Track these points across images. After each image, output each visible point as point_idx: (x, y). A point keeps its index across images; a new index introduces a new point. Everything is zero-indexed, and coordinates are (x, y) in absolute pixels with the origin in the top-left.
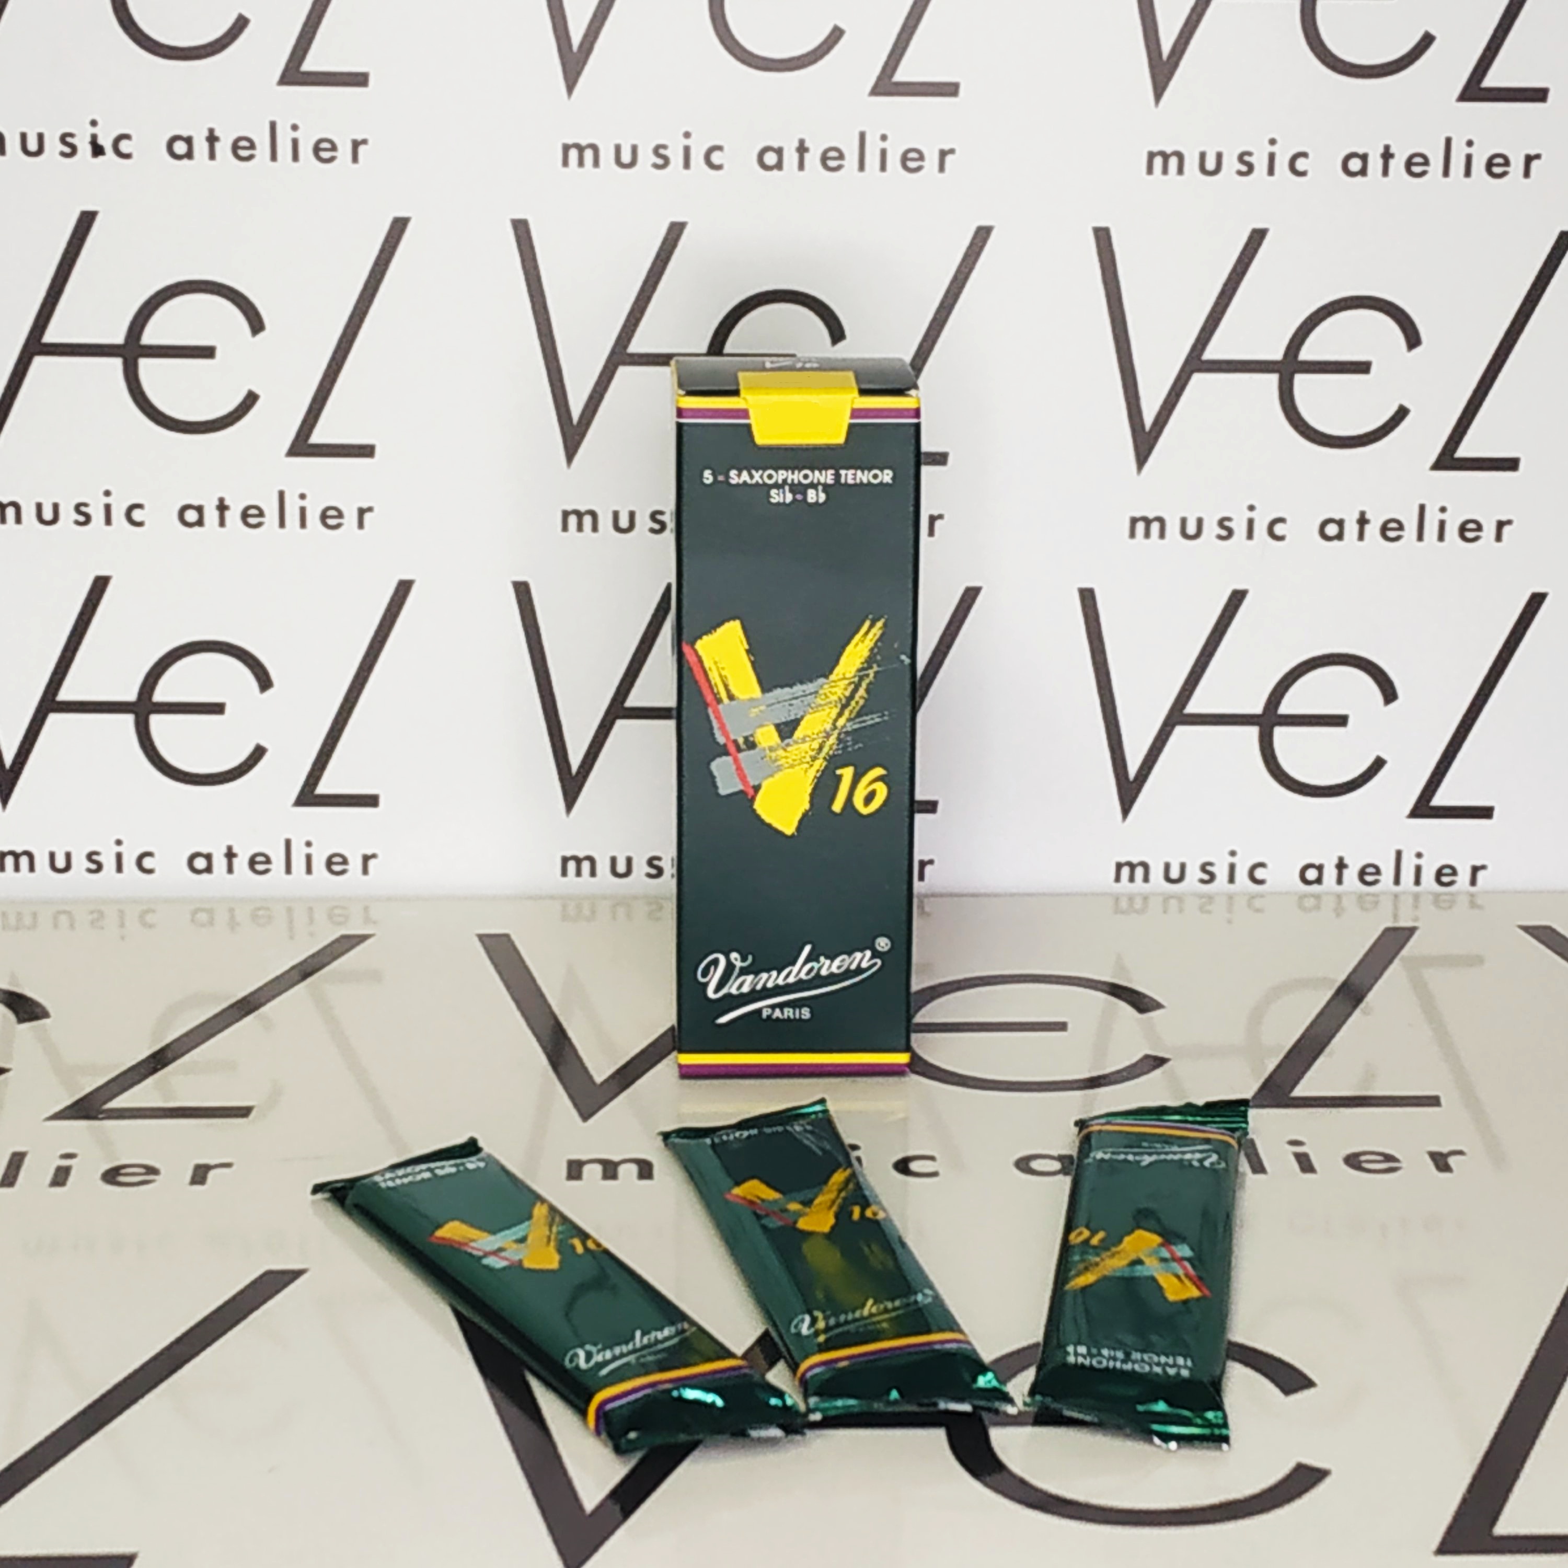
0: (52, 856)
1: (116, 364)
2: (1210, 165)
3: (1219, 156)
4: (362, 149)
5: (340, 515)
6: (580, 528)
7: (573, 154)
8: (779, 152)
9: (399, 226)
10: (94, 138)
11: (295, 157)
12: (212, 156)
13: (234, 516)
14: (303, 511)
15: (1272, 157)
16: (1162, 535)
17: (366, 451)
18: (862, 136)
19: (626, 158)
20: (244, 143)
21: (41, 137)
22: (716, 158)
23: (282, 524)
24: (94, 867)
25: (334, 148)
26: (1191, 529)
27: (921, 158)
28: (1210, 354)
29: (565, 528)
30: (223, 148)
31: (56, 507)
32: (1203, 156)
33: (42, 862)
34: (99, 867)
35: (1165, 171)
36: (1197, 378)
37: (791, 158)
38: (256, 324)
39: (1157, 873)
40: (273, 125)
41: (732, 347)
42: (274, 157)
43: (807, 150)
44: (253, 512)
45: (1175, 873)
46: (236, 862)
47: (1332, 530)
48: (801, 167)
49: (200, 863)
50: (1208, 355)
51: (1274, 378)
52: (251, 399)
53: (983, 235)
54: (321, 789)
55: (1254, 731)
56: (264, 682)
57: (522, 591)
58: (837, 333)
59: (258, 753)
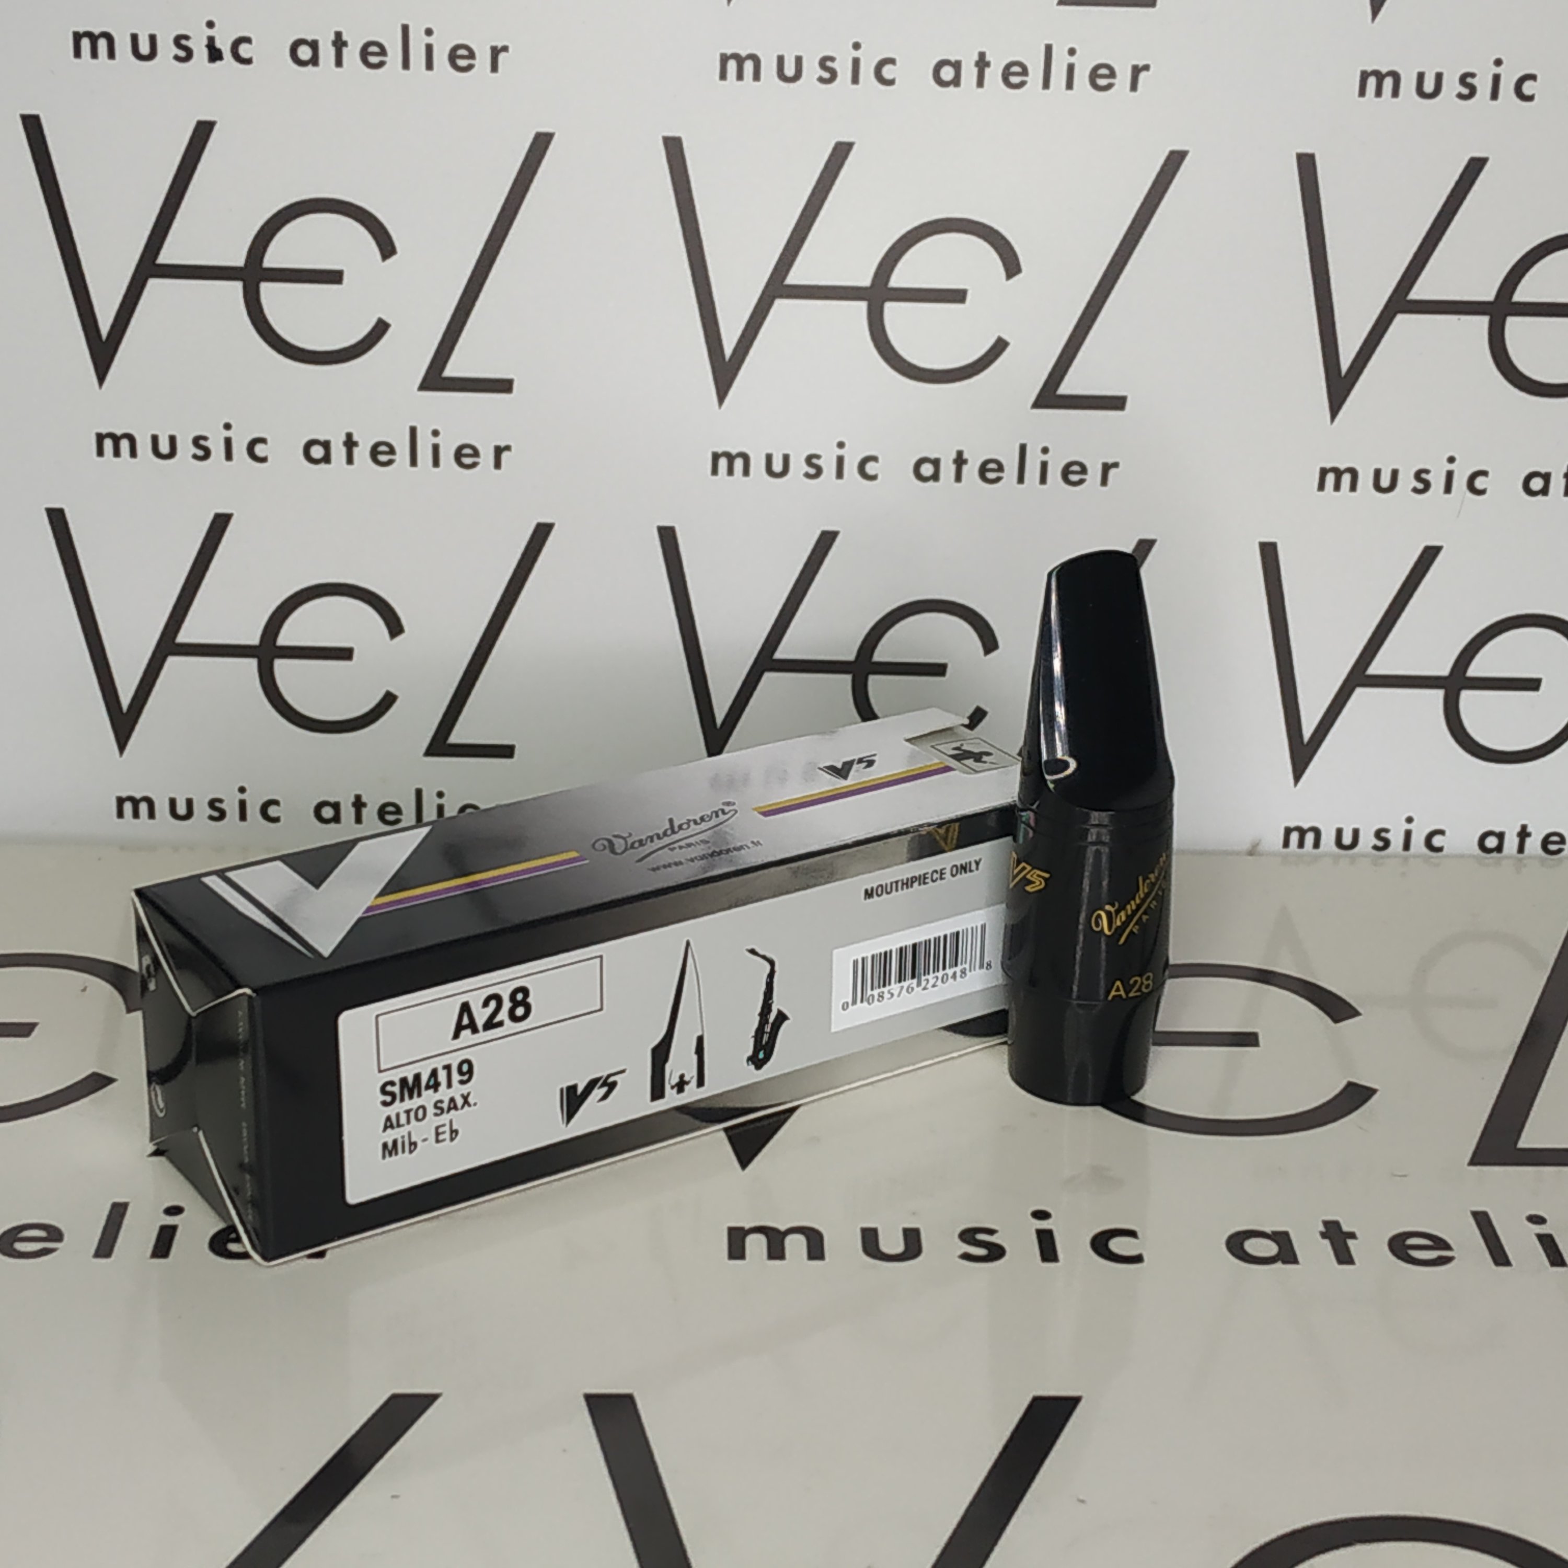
0: (173, 802)
1: (236, 287)
2: (1429, 87)
3: (1439, 77)
4: (502, 57)
5: (476, 453)
6: (730, 472)
7: (732, 65)
8: (957, 66)
9: (541, 143)
10: (211, 40)
11: (429, 66)
12: (339, 63)
13: (362, 453)
14: (436, 448)
15: (1496, 79)
16: (1353, 487)
17: (504, 386)
18: (1049, 49)
19: (790, 71)
20: (374, 49)
21: (153, 39)
22: (887, 72)
23: (414, 462)
24: (216, 814)
25: (472, 55)
26: (1385, 482)
27: (1112, 74)
28: (1417, 293)
29: (715, 471)
30: (351, 54)
31: (172, 440)
32: (1421, 77)
33: (162, 808)
34: (222, 815)
35: (1379, 93)
36: (1401, 320)
37: (969, 73)
38: (387, 248)
39: (1328, 839)
40: (405, 29)
41: (897, 280)
42: (406, 65)
43: (988, 64)
44: (383, 448)
45: (1347, 839)
46: (365, 811)
47: (1536, 484)
48: (980, 83)
49: (328, 812)
50: (1414, 295)
51: (1484, 321)
52: (381, 328)
53: (1175, 160)
54: (454, 739)
55: (1439, 694)
56: (395, 627)
57: (668, 537)
58: (1012, 267)
59: (389, 700)
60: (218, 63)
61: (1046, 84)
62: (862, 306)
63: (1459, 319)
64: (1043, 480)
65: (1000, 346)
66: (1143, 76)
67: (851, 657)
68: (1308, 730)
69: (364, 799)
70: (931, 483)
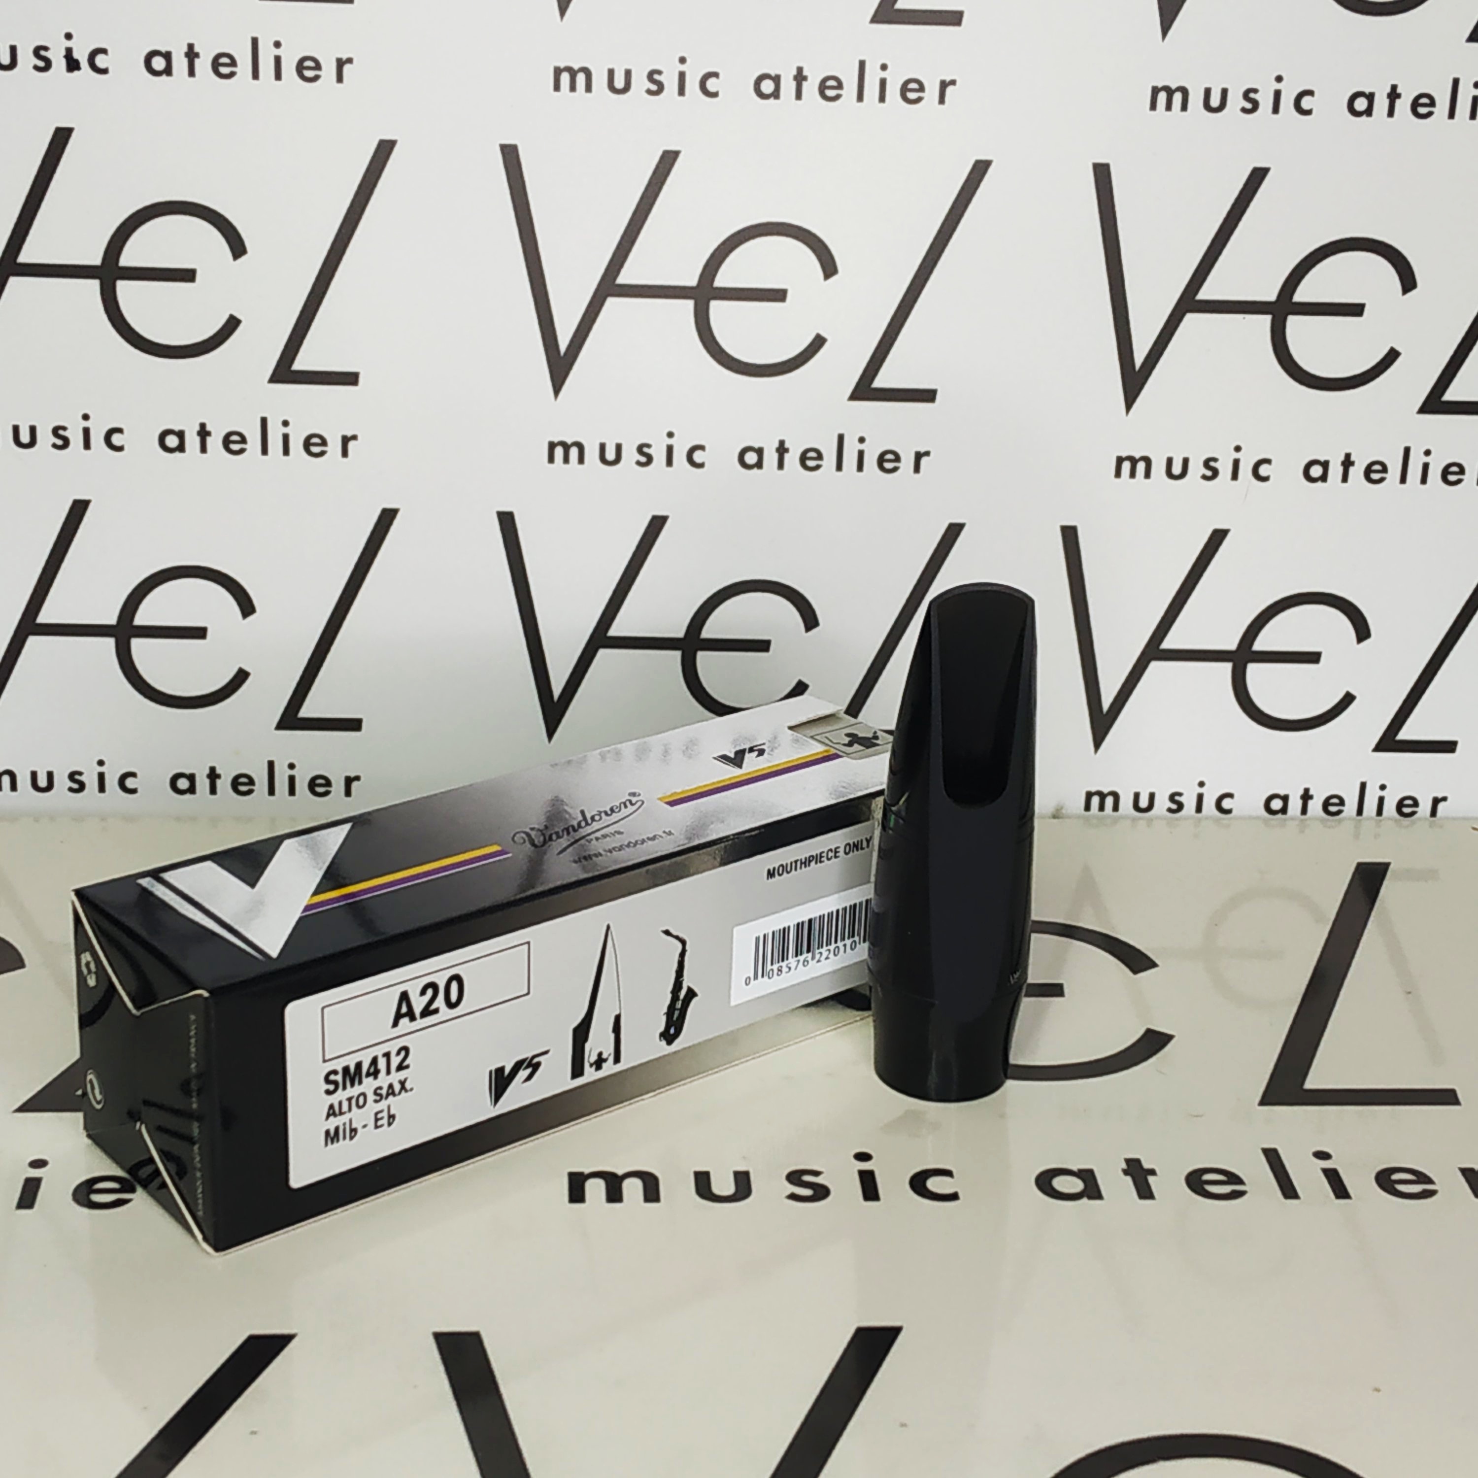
0: (34, 775)
1: (94, 285)
2: (1215, 102)
3: (1224, 92)
4: (347, 68)
5: (324, 443)
6: (566, 460)
7: (565, 78)
8: (777, 79)
9: (385, 149)
10: (69, 52)
11: (278, 76)
12: (192, 73)
13: (215, 442)
14: (286, 438)
15: (1277, 94)
16: (1147, 475)
17: (350, 379)
18: (862, 64)
19: (619, 83)
20: (224, 60)
21: (13, 50)
22: (711, 85)
23: (265, 451)
24: (75, 786)
25: (318, 66)
26: (1177, 469)
27: (922, 89)
28: (1205, 294)
29: (551, 459)
30: (203, 65)
31: (33, 430)
32: (1208, 92)
33: (24, 781)
34: (82, 787)
35: (1169, 107)
36: (1191, 320)
37: (788, 86)
38: (238, 248)
39: (1126, 802)
40: (255, 42)
41: (722, 280)
42: (256, 75)
43: (805, 78)
44: (235, 438)
45: (1144, 803)
46: (219, 782)
47: (1316, 471)
48: (799, 96)
49: (183, 784)
50: (1203, 295)
51: (1267, 319)
52: (232, 324)
53: (980, 169)
54: (304, 713)
55: (1227, 667)
56: (247, 607)
57: (507, 521)
58: (829, 268)
59: (241, 677)
60: (76, 73)
61: (860, 98)
62: (690, 304)
63: (1244, 318)
64: (860, 468)
65: (818, 342)
66: (949, 90)
67: (681, 634)
68: (1107, 701)
69: (218, 771)
70: (755, 470)
